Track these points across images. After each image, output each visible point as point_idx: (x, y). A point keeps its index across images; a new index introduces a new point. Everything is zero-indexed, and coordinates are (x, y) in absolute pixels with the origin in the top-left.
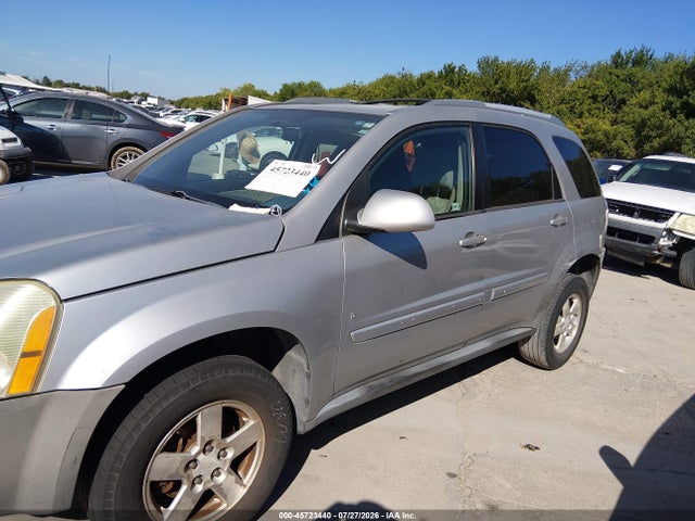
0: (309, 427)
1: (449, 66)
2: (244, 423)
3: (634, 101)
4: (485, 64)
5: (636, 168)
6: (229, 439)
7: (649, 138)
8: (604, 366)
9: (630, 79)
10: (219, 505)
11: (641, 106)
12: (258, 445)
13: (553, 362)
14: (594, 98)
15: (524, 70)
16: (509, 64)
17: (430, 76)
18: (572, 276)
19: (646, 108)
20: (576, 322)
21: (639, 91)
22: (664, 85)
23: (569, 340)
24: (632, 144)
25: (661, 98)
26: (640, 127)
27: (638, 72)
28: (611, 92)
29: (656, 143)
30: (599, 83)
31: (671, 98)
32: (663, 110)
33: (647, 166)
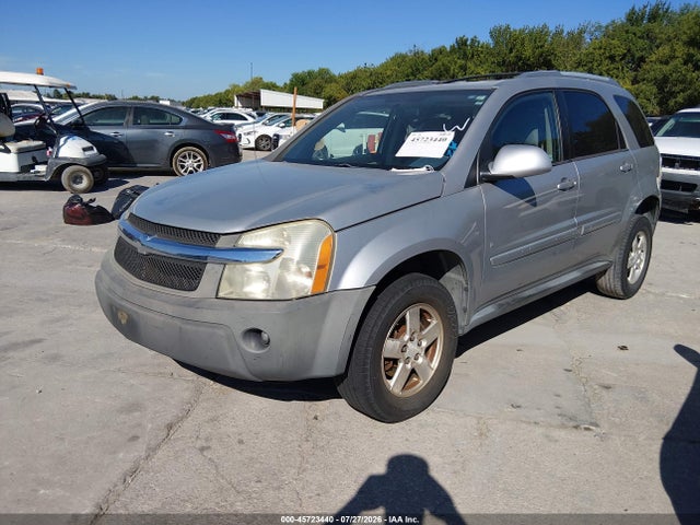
0: (467, 330)
1: (461, 39)
2: (429, 323)
3: (654, 58)
4: (497, 34)
5: (671, 122)
6: (423, 333)
7: (673, 94)
8: (669, 294)
9: (648, 36)
10: (417, 382)
11: (661, 62)
12: (439, 341)
13: (627, 292)
14: (612, 58)
15: (538, 36)
16: (523, 31)
17: (441, 51)
18: (637, 216)
19: (667, 63)
20: (643, 257)
21: (658, 47)
22: (684, 38)
23: (638, 272)
24: (654, 101)
25: (681, 50)
26: (662, 83)
27: (656, 27)
28: (629, 51)
29: (680, 99)
30: (615, 42)
31: (691, 51)
32: (685, 64)
33: (682, 120)
